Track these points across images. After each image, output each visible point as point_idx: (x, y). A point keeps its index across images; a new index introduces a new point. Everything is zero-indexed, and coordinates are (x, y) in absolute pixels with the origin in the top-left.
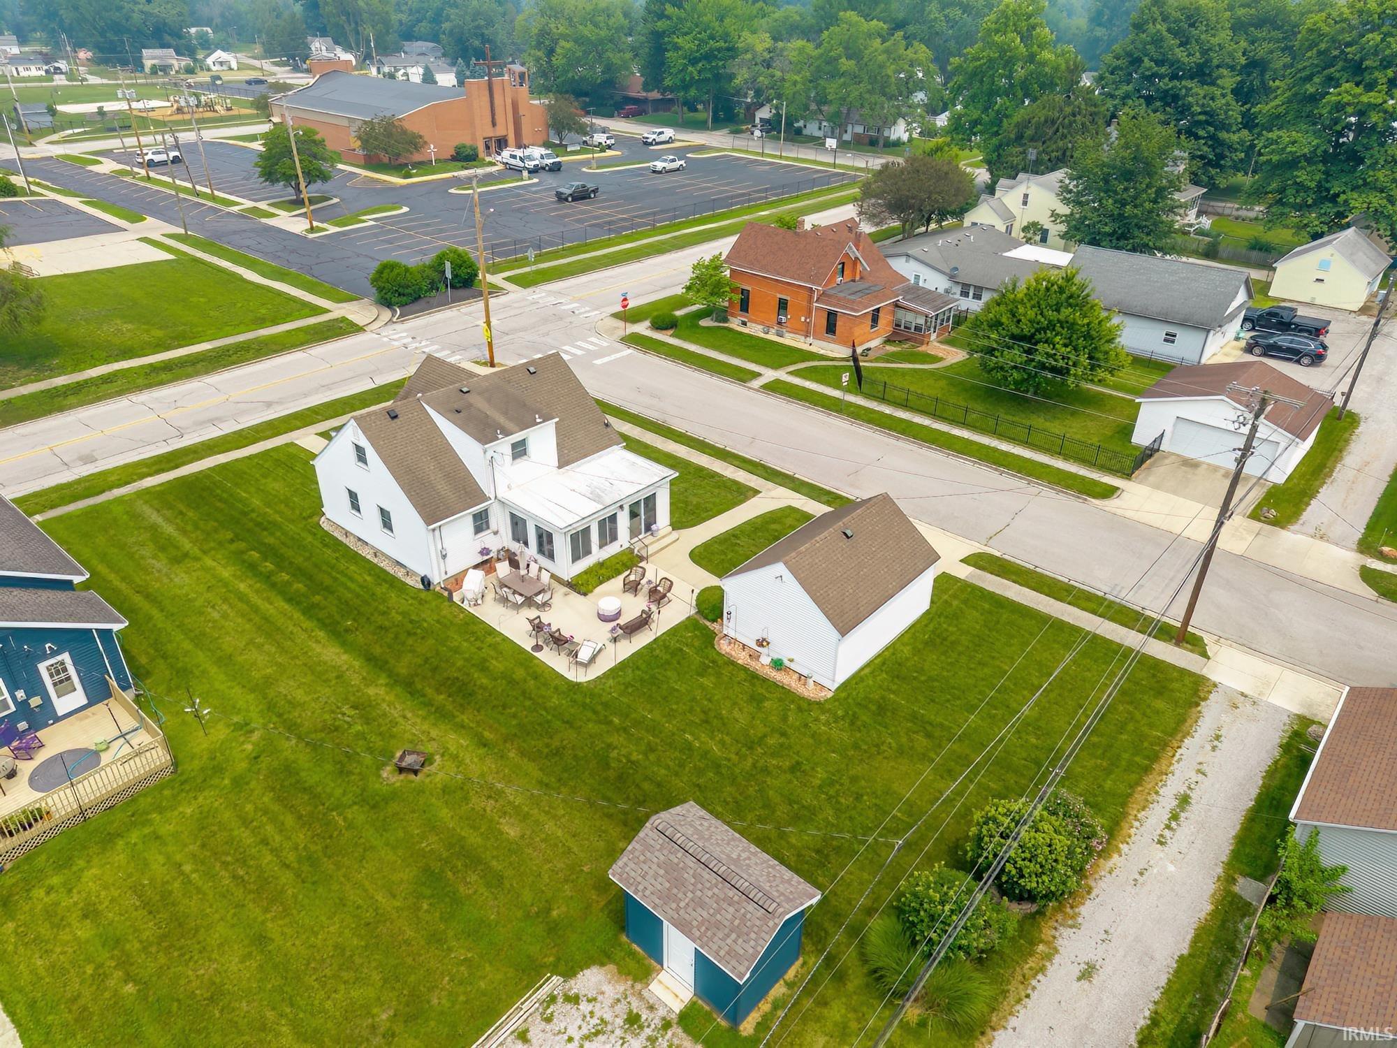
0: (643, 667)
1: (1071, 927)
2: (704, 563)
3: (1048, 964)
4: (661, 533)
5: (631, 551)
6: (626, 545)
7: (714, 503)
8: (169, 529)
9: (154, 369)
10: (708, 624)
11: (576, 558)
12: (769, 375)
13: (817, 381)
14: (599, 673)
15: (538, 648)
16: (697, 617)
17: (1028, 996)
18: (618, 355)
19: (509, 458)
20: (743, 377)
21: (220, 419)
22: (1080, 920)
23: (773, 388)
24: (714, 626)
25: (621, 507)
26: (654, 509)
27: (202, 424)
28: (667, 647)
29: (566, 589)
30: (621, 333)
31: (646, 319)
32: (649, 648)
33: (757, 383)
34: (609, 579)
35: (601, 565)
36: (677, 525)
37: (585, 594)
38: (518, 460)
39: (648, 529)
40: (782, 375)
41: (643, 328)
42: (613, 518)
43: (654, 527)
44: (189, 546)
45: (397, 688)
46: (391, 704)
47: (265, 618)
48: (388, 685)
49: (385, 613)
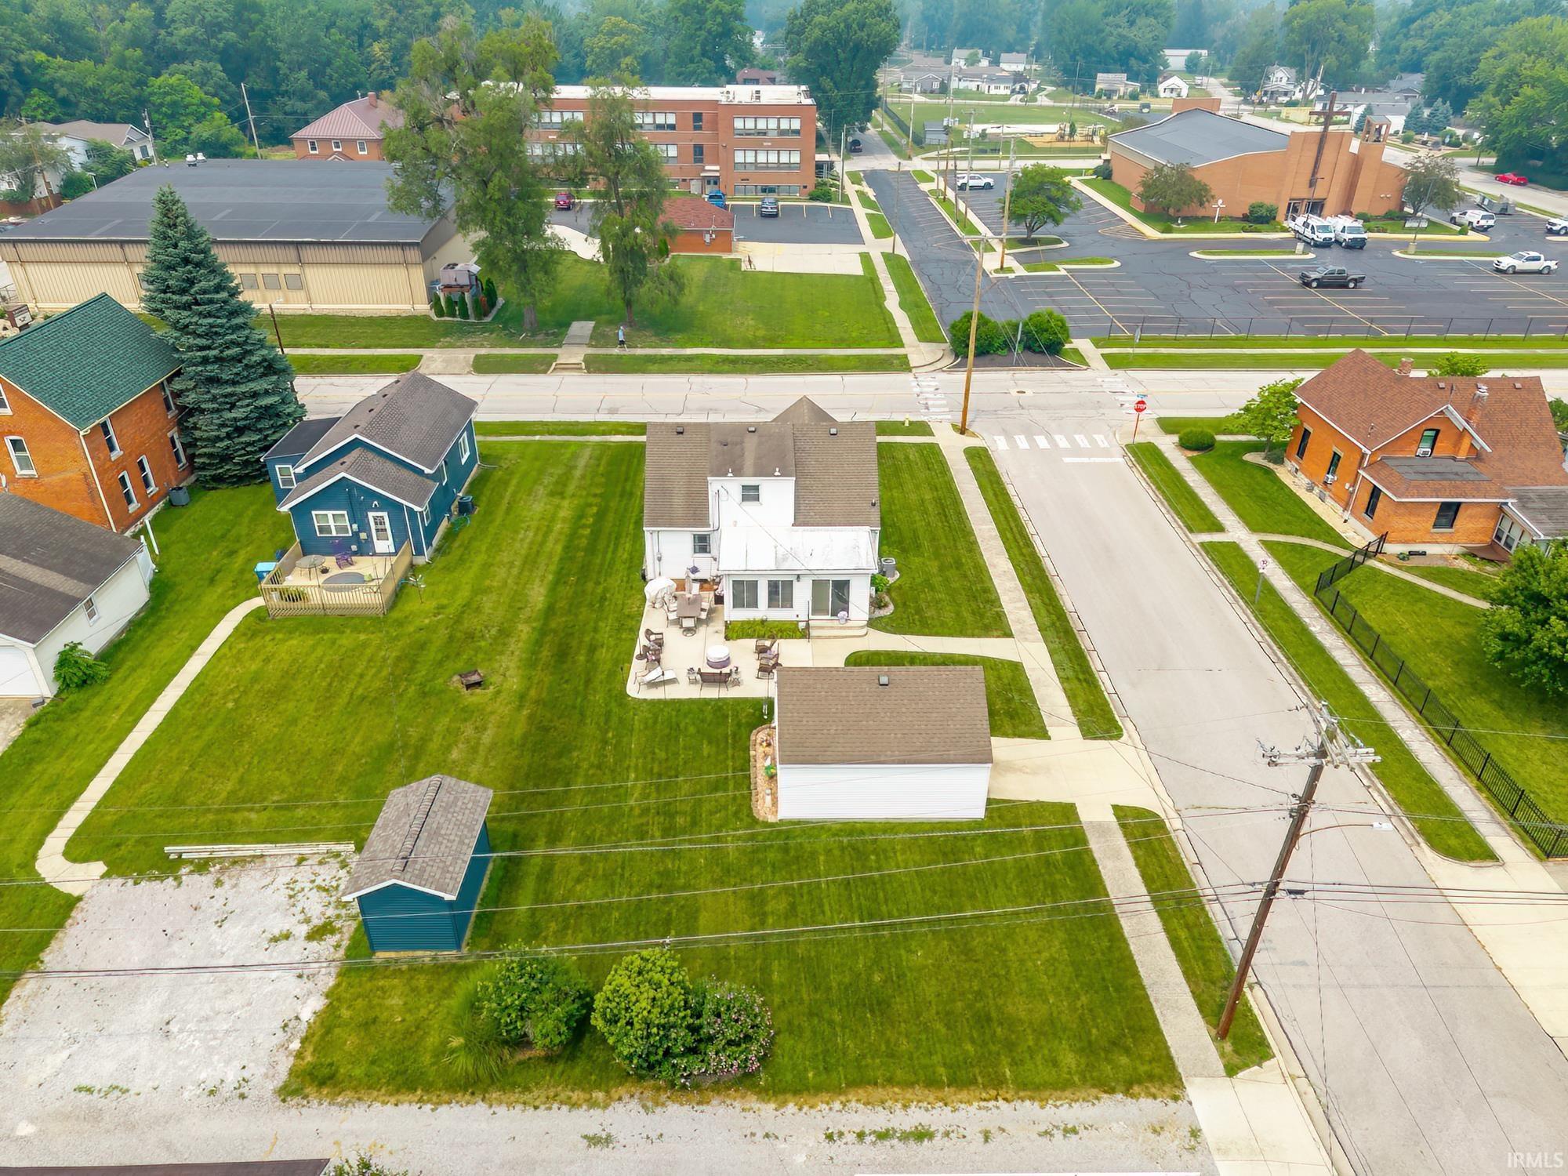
0: (683, 711)
1: (644, 1107)
3: (585, 1107)
4: (851, 623)
8: (578, 473)
9: (726, 360)
11: (738, 604)
12: (1236, 532)
14: (649, 697)
15: (642, 657)
17: (536, 1108)
19: (738, 497)
20: (1198, 525)
21: (716, 411)
22: (659, 1110)
25: (797, 577)
27: (701, 410)
30: (1140, 439)
32: (707, 701)
33: (1202, 538)
35: (762, 622)
36: (880, 625)
37: (727, 639)
39: (836, 612)
40: (1250, 540)
41: (1171, 442)
42: (788, 585)
43: (843, 614)
44: (571, 488)
45: (536, 633)
46: (518, 641)
47: (538, 552)
48: (534, 629)
49: (598, 583)
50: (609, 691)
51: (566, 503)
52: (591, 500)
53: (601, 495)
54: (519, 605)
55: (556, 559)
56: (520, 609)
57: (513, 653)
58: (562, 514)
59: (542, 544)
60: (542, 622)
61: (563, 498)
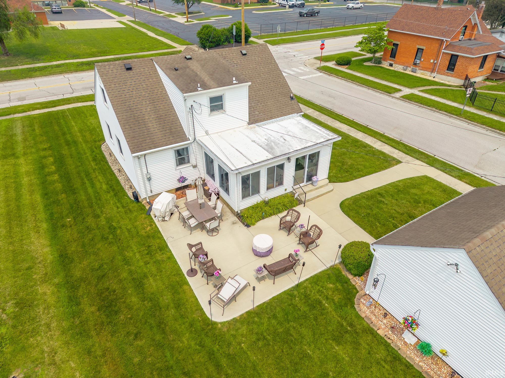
0: (280, 315)
2: (351, 214)
4: (320, 184)
5: (293, 194)
6: (290, 190)
7: (365, 166)
8: (19, 138)
10: (350, 277)
11: (245, 195)
12: (406, 91)
13: (440, 97)
14: (236, 315)
15: (192, 272)
16: (340, 267)
18: (314, 75)
19: (206, 109)
20: (389, 91)
23: (409, 98)
24: (356, 281)
25: (289, 159)
26: (316, 165)
27: (86, 88)
28: (306, 296)
29: (235, 219)
30: (318, 66)
31: (333, 61)
32: (290, 294)
33: (398, 95)
34: (271, 215)
35: (266, 203)
36: (332, 179)
37: (248, 226)
38: (215, 113)
39: (310, 178)
40: (416, 91)
41: (331, 64)
42: (281, 167)
43: (314, 178)
44: (20, 149)
45: (63, 290)
46: (48, 308)
47: (18, 206)
48: (58, 285)
49: (97, 216)
50: (191, 325)
51: (22, 161)
52: (42, 153)
53: (50, 148)
54: (26, 265)
55: (41, 207)
56: (29, 268)
57: (48, 326)
58: (23, 169)
59: (18, 198)
60: (62, 274)
61: (17, 158)
